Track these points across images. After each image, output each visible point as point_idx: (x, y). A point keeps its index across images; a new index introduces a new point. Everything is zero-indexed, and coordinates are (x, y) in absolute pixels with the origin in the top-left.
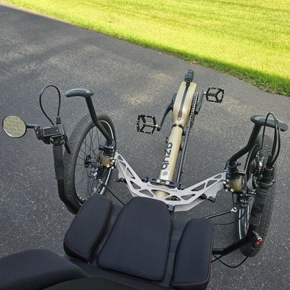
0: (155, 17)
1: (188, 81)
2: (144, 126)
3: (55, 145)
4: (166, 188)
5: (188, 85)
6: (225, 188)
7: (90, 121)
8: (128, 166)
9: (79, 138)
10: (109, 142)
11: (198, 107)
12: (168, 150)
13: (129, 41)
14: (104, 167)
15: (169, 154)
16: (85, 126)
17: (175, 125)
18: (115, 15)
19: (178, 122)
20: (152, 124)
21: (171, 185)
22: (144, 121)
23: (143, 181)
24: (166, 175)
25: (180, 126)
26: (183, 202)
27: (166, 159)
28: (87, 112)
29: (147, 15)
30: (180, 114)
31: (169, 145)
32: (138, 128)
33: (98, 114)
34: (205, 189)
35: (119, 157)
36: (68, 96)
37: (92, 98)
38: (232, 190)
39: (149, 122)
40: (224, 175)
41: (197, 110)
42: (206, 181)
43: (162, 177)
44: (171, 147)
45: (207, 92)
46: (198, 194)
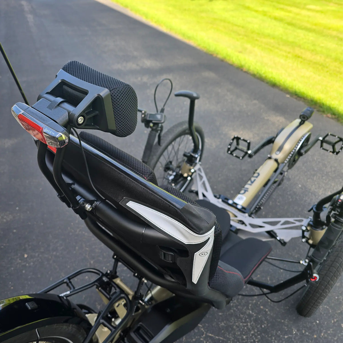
0: (299, 57)
1: (304, 119)
2: (236, 149)
3: (153, 130)
4: (236, 211)
5: (301, 124)
6: (303, 237)
7: (186, 126)
8: (205, 179)
9: (171, 137)
10: (196, 150)
11: (305, 149)
12: (253, 179)
13: (254, 75)
14: (182, 175)
15: (252, 182)
16: (180, 129)
17: (270, 158)
18: (249, 46)
19: (274, 156)
20: (245, 149)
21: (243, 210)
22: (238, 144)
23: (215, 196)
24: (241, 200)
25: (276, 160)
26: (248, 229)
27: (247, 186)
28: (186, 118)
29: (289, 53)
30: (280, 149)
31: (256, 175)
32: (229, 149)
33: (195, 124)
34: (279, 226)
35: (199, 169)
36: (177, 95)
37: (196, 101)
38: (311, 242)
39: (243, 146)
40: (305, 222)
41: (302, 151)
42: (283, 220)
43: (236, 200)
44: (257, 177)
45: (324, 138)
46: (268, 228)
